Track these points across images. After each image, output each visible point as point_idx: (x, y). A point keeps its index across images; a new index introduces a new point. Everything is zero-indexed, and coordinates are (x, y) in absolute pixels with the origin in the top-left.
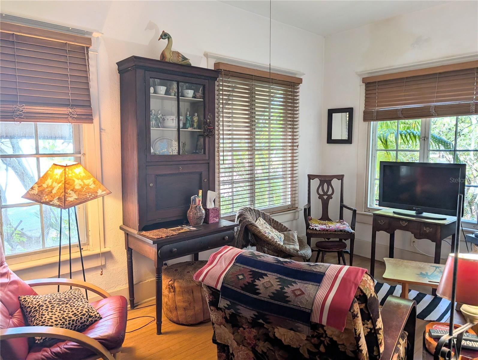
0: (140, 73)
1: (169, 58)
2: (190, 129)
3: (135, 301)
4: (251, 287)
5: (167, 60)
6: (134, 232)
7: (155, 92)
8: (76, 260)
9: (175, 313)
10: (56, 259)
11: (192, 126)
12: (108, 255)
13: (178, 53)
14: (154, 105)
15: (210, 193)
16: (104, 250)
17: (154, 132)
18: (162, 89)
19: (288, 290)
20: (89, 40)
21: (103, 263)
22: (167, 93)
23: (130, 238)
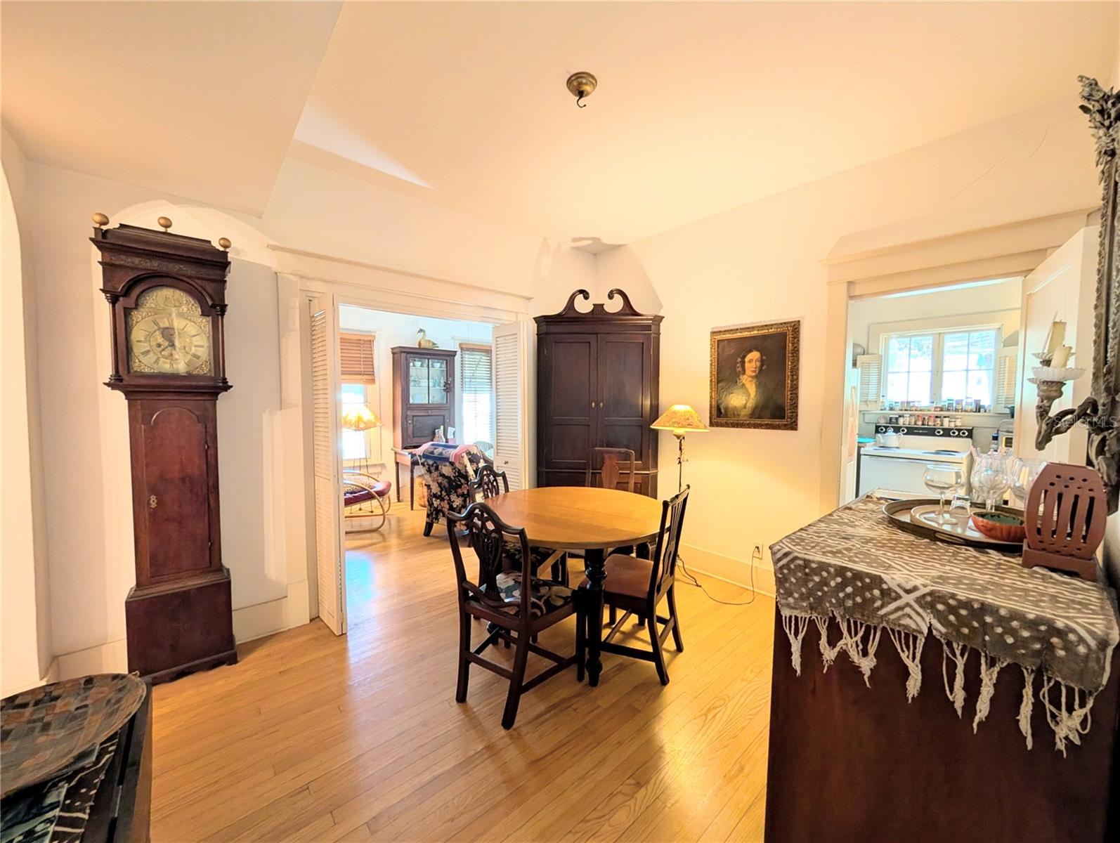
0: (404, 355)
1: (424, 345)
2: (437, 387)
3: (401, 498)
4: (432, 453)
5: (422, 347)
6: (399, 450)
7: (414, 366)
8: (364, 466)
9: (423, 500)
10: (353, 465)
11: (439, 386)
12: (382, 466)
13: (430, 341)
14: (412, 371)
15: (449, 428)
16: (381, 462)
17: (412, 390)
18: (418, 364)
19: (444, 452)
20: (374, 336)
21: (380, 471)
22: (422, 366)
23: (398, 456)
